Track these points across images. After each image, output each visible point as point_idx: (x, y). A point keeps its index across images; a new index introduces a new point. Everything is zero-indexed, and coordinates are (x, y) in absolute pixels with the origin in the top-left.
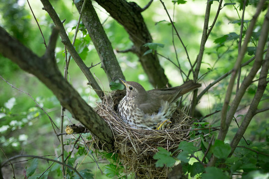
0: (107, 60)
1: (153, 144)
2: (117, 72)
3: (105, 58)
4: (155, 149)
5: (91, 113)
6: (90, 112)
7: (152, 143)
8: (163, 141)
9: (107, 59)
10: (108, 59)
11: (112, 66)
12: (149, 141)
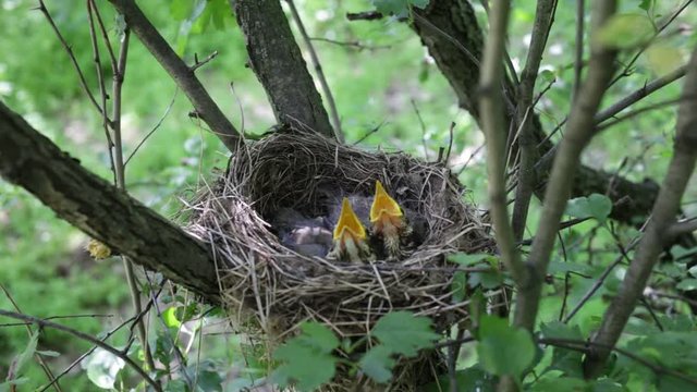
0: (258, 46)
1: (324, 308)
2: (290, 79)
3: (253, 38)
4: (328, 322)
5: (108, 209)
6: (101, 204)
7: (323, 304)
8: (356, 298)
9: (257, 41)
10: (262, 42)
11: (274, 62)
12: (315, 297)
